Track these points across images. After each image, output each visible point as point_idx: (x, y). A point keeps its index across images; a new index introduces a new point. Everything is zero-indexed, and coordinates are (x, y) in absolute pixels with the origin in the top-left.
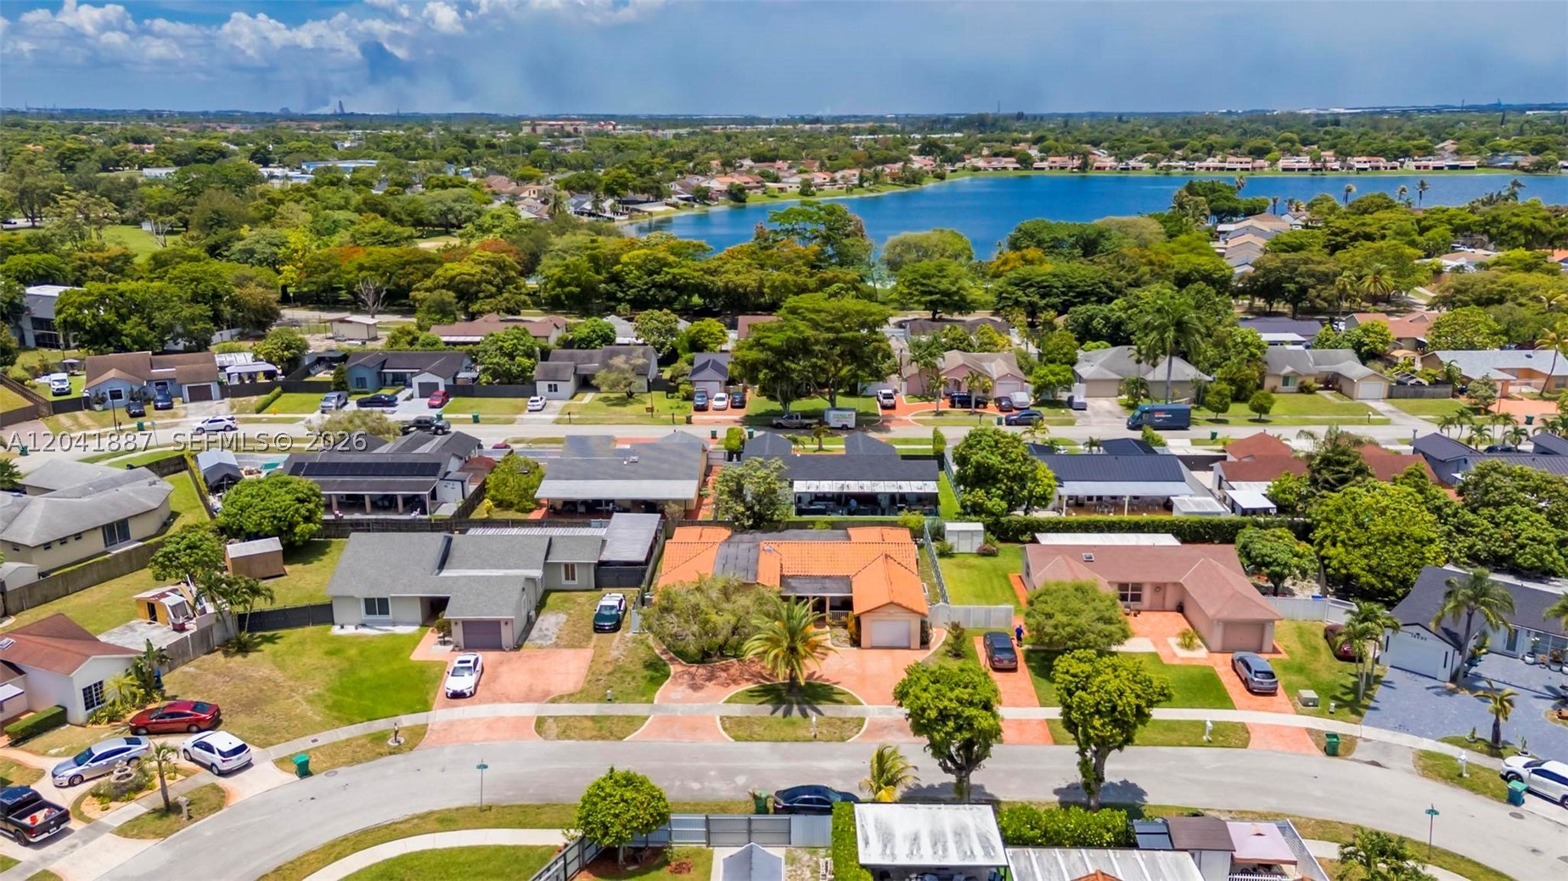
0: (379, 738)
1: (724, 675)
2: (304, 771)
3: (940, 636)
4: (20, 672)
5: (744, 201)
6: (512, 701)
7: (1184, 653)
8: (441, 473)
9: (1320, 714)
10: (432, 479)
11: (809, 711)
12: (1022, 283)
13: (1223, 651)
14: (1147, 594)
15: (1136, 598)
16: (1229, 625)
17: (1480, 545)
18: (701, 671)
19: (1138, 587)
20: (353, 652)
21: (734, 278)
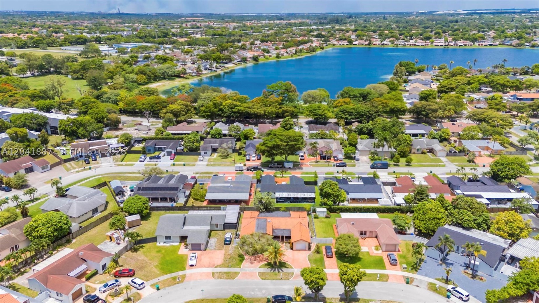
0: (174, 279)
1: (258, 259)
2: (158, 289)
3: (313, 247)
4: (86, 261)
5: (258, 61)
6: (206, 267)
7: (375, 252)
8: (179, 190)
9: (407, 271)
10: (176, 192)
11: (280, 271)
12: (343, 111)
13: (386, 251)
14: (368, 233)
15: (365, 234)
16: (387, 245)
17: (454, 220)
18: (253, 258)
19: (365, 232)
20: (163, 251)
21: (257, 110)
